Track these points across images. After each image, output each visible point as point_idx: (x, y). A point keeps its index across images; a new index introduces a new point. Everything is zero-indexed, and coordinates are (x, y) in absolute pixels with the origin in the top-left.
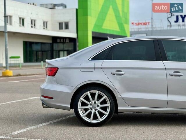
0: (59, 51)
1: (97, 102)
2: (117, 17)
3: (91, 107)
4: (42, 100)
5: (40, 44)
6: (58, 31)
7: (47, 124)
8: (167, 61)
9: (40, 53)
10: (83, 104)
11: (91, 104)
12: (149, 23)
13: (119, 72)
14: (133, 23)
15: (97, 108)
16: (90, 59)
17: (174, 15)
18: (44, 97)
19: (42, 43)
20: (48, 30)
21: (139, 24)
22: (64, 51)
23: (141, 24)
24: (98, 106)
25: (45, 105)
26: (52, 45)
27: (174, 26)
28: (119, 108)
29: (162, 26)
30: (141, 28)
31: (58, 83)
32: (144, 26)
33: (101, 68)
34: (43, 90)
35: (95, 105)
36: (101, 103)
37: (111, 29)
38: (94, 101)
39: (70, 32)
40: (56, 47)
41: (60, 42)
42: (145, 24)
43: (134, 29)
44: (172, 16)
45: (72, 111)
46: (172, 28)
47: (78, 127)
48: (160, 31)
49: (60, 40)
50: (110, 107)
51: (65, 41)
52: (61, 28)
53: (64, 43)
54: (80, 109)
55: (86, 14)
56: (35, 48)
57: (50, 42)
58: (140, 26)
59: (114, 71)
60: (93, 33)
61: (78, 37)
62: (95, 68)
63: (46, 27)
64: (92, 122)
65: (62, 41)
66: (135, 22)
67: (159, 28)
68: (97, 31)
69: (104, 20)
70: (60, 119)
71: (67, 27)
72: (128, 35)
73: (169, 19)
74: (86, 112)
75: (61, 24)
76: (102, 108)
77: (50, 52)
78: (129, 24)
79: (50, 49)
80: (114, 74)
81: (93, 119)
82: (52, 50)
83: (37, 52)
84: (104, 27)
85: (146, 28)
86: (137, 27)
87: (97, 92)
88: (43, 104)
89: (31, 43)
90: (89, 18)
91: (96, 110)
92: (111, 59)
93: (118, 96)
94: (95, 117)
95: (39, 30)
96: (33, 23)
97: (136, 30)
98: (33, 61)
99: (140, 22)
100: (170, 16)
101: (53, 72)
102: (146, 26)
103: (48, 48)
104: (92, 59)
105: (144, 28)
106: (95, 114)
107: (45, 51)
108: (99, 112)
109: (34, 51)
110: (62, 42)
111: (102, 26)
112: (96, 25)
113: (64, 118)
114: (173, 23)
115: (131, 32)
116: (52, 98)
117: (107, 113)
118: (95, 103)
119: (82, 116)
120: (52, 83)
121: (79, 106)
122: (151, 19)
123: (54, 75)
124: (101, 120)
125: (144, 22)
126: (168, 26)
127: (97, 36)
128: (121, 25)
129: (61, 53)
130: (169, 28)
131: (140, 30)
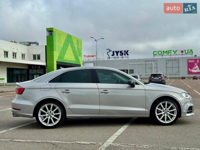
0: (33, 75)
1: (52, 111)
2: (74, 51)
3: (48, 115)
4: (13, 111)
5: (19, 70)
6: (33, 61)
7: (16, 128)
8: (99, 83)
9: (19, 76)
10: (42, 113)
11: (48, 113)
12: (95, 56)
13: (67, 91)
14: (85, 56)
15: (52, 116)
16: (48, 82)
17: (111, 51)
18: (14, 109)
19: (21, 69)
20: (26, 60)
21: (89, 56)
22: (37, 74)
23: (90, 56)
24: (53, 114)
25: (15, 115)
26: (28, 70)
27: (111, 58)
28: (67, 115)
29: (104, 58)
30: (90, 59)
31: (25, 99)
32: (92, 58)
33: (55, 88)
34: (13, 104)
35: (51, 114)
36: (55, 112)
37: (70, 59)
38: (50, 111)
39: (41, 61)
40: (31, 72)
41: (34, 69)
42: (93, 56)
43: (85, 59)
44: (110, 51)
45: (34, 118)
46: (110, 59)
47: (38, 130)
48: (103, 61)
49: (34, 67)
50: (61, 115)
51: (37, 67)
52: (34, 58)
53: (37, 69)
54: (40, 117)
55: (52, 50)
56: (16, 72)
57: (27, 68)
58: (89, 58)
59: (64, 90)
60: (57, 62)
61: (46, 65)
62: (50, 88)
63: (24, 58)
64: (49, 125)
65: (35, 67)
66: (86, 55)
67: (102, 59)
68: (60, 61)
69: (65, 53)
70: (27, 124)
71: (39, 58)
72: (81, 63)
73: (108, 53)
74: (44, 118)
75: (34, 56)
76: (55, 116)
77: (26, 75)
78: (82, 56)
79: (27, 73)
80: (64, 92)
81: (49, 123)
82: (28, 74)
83: (17, 75)
84: (64, 58)
85: (93, 59)
86: (87, 58)
87: (52, 105)
88: (13, 114)
89: (13, 69)
90: (55, 52)
91: (51, 117)
92: (62, 82)
93: (66, 107)
94: (51, 122)
95: (19, 60)
96: (14, 55)
97: (86, 60)
98: (15, 81)
99: (90, 55)
100: (109, 51)
101: (21, 91)
102: (94, 58)
103: (25, 72)
104: (49, 82)
105: (92, 59)
106: (50, 120)
107: (23, 75)
108: (53, 118)
109: (15, 74)
110: (35, 69)
111: (63, 57)
112: (59, 57)
113: (29, 123)
114: (111, 56)
115: (83, 62)
116: (20, 110)
117: (59, 119)
118: (51, 112)
119: (41, 121)
120: (20, 99)
121: (39, 115)
122: (96, 53)
123: (21, 93)
124: (55, 124)
125: (92, 55)
126: (108, 58)
127: (60, 64)
128: (76, 57)
129: (35, 76)
130: (108, 59)
131: (89, 60)
